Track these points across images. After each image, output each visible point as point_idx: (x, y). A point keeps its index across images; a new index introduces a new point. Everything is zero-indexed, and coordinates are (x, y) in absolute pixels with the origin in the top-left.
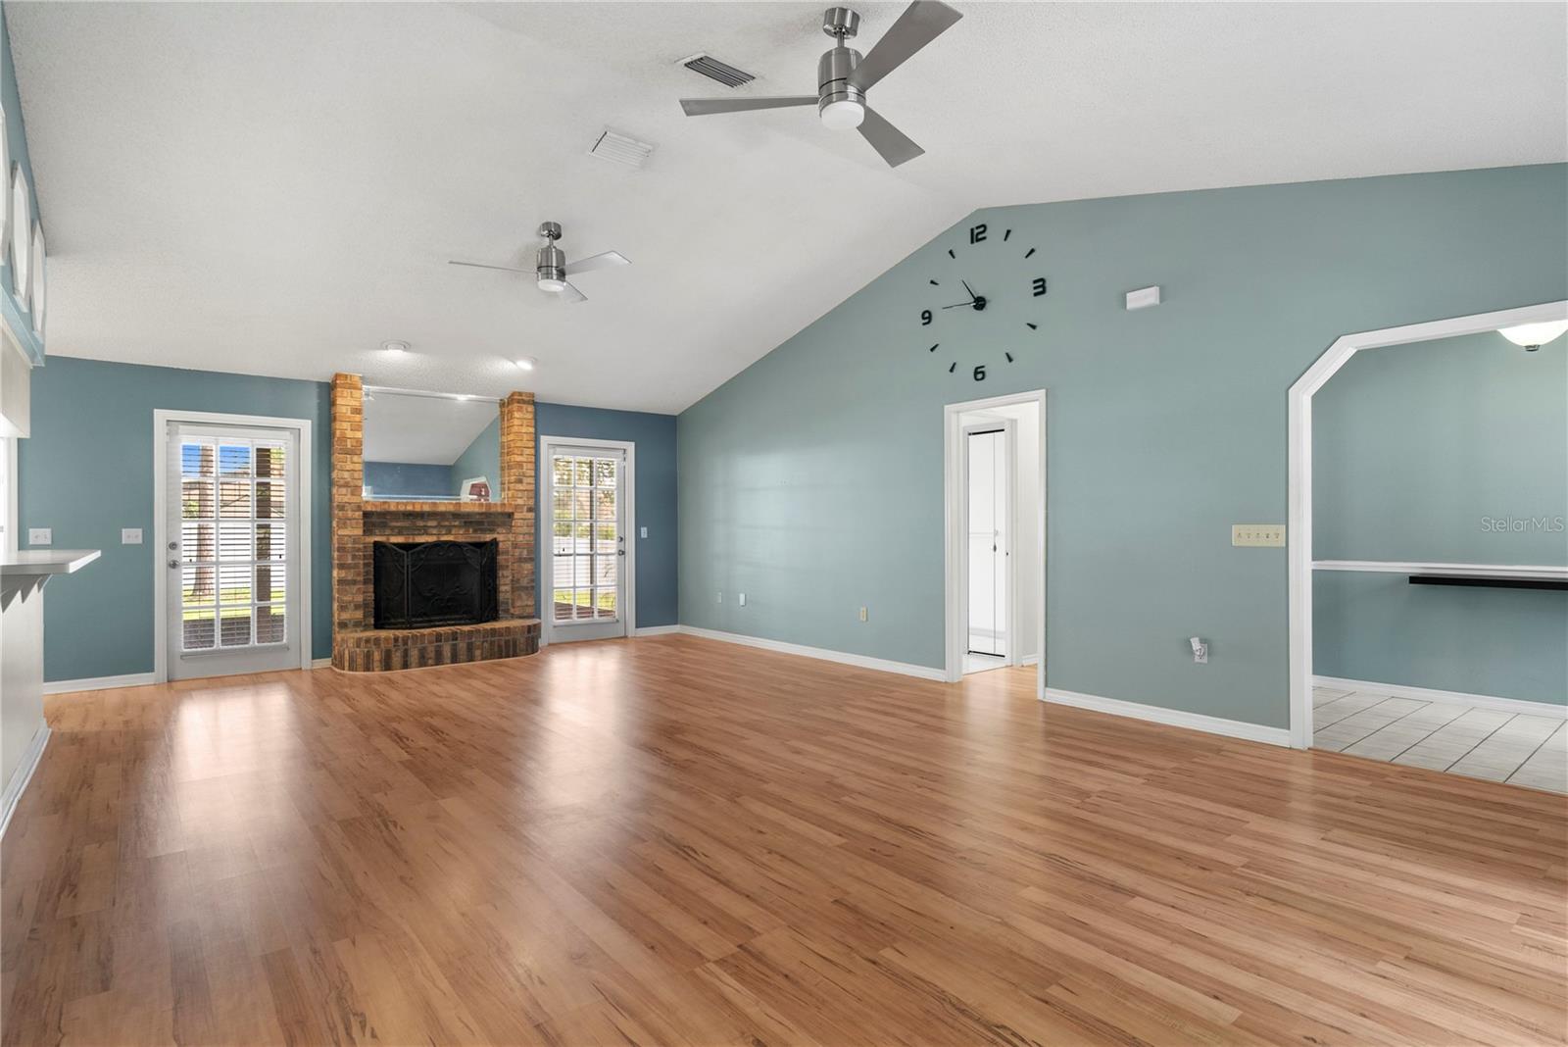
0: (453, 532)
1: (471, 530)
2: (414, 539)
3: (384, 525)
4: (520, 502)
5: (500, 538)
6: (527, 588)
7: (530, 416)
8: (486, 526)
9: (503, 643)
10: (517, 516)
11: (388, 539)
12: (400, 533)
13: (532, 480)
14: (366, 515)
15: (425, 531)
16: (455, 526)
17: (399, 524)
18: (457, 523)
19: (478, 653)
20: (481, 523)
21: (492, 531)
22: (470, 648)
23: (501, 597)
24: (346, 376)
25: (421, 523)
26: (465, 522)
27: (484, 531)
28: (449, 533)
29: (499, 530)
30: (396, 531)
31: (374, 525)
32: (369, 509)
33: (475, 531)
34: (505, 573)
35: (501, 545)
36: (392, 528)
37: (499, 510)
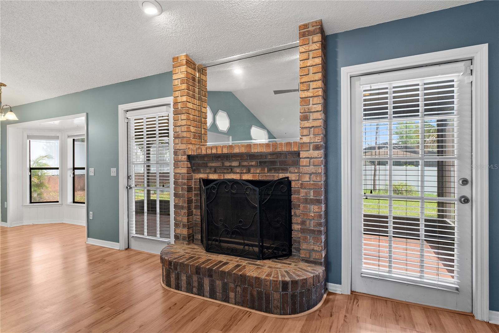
0: (252, 171)
1: (266, 170)
2: (224, 176)
3: (205, 166)
4: (306, 140)
5: (292, 177)
6: (313, 232)
7: (318, 46)
8: (278, 166)
9: (255, 293)
10: (303, 155)
11: (208, 176)
12: (215, 172)
13: (320, 115)
14: (190, 158)
15: (231, 170)
16: (252, 166)
17: (213, 165)
18: (253, 163)
19: (232, 295)
20: (273, 163)
21: (285, 170)
22: (225, 287)
23: (294, 235)
24: (178, 58)
25: (227, 164)
26: (260, 162)
27: (277, 170)
28: (249, 172)
29: (292, 169)
30: (213, 170)
31: (199, 165)
32: (190, 153)
33: (270, 170)
34: (298, 212)
35: (293, 184)
36: (211, 168)
37: (285, 149)
